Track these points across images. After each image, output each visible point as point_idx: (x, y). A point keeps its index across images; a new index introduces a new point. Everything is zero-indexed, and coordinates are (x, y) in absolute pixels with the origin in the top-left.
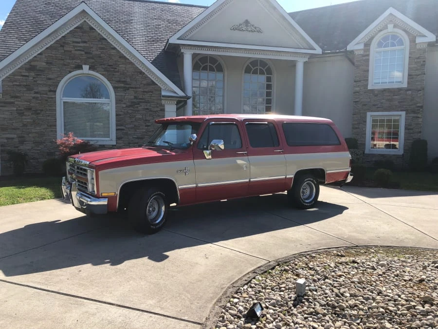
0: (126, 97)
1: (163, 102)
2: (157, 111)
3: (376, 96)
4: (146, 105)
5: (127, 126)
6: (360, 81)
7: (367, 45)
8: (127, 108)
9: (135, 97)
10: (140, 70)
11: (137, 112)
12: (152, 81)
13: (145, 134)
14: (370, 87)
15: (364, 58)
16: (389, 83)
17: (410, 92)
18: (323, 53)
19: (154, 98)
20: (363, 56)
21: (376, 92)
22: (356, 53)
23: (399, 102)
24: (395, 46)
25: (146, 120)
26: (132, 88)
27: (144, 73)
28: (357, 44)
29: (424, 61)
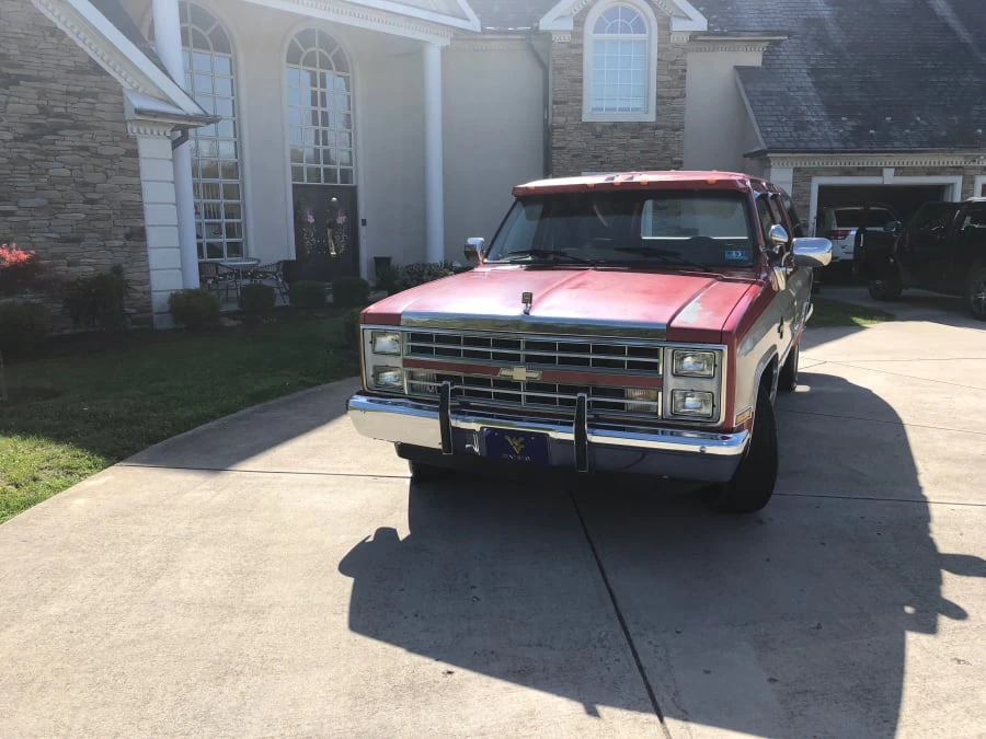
0: (10, 106)
1: (132, 129)
2: (117, 156)
3: (599, 136)
4: (80, 136)
5: (23, 203)
6: (565, 103)
7: (579, 22)
8: (19, 144)
9: (43, 111)
10: (51, 22)
11: (52, 158)
12: (91, 60)
13: (86, 227)
14: (586, 118)
15: (574, 51)
16: (621, 109)
17: (660, 133)
18: (484, 32)
19: (101, 115)
20: (571, 46)
21: (599, 129)
22: (556, 38)
23: (642, 152)
24: (630, 32)
25: (85, 184)
26: (28, 78)
27: (63, 34)
28: (560, 18)
29: (685, 71)
